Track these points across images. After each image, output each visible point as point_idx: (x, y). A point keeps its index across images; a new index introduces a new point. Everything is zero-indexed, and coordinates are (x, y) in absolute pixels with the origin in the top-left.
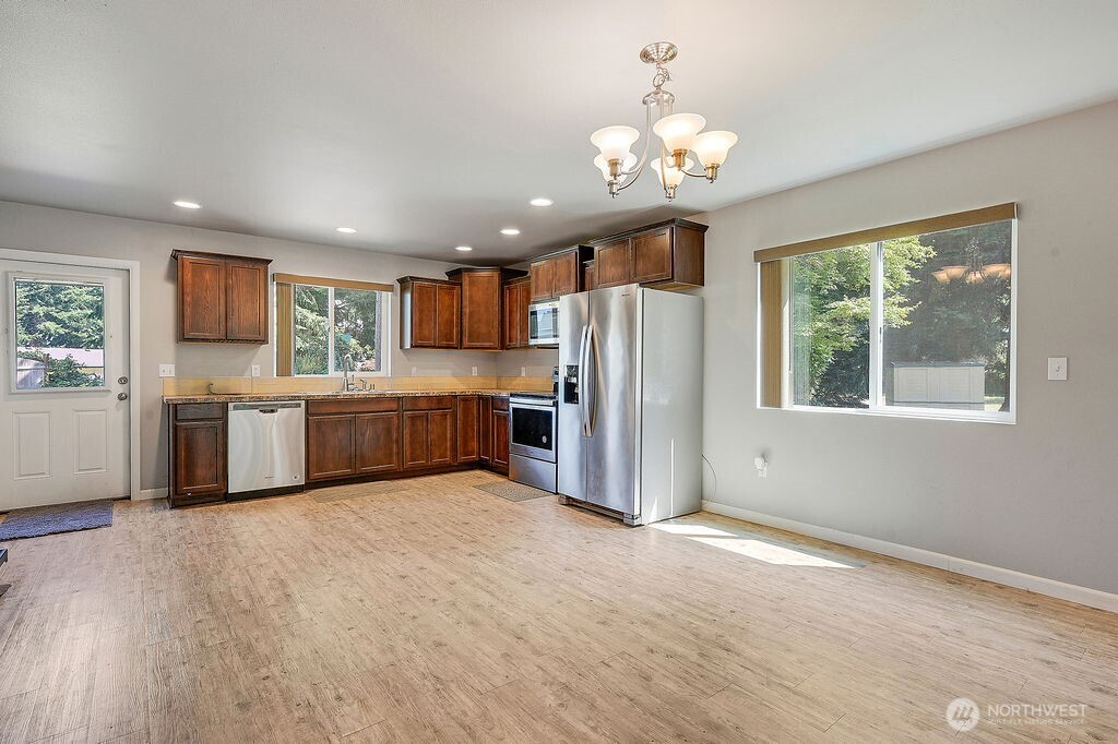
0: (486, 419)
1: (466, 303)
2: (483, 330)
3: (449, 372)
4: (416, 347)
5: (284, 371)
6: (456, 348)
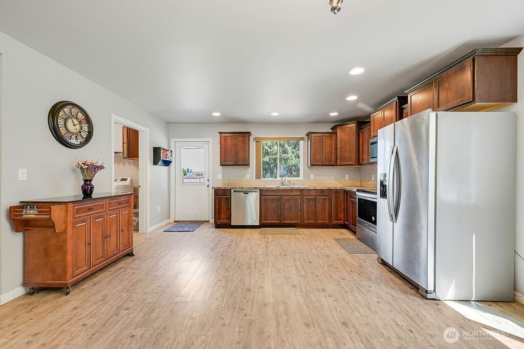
0: (347, 202)
1: (338, 142)
2: (348, 155)
3: (333, 177)
4: (313, 165)
5: (258, 177)
6: (335, 166)
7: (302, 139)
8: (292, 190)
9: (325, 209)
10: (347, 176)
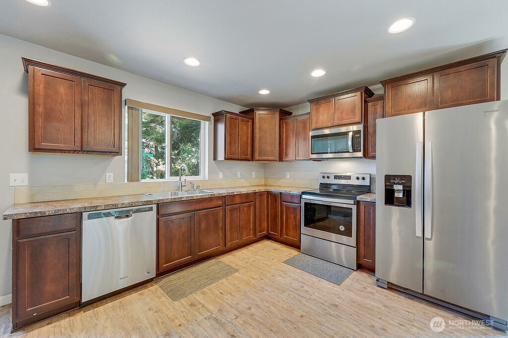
0: (274, 207)
2: (269, 148)
4: (228, 159)
6: (249, 160)
7: (207, 119)
8: (211, 199)
9: (249, 219)
10: (254, 173)
